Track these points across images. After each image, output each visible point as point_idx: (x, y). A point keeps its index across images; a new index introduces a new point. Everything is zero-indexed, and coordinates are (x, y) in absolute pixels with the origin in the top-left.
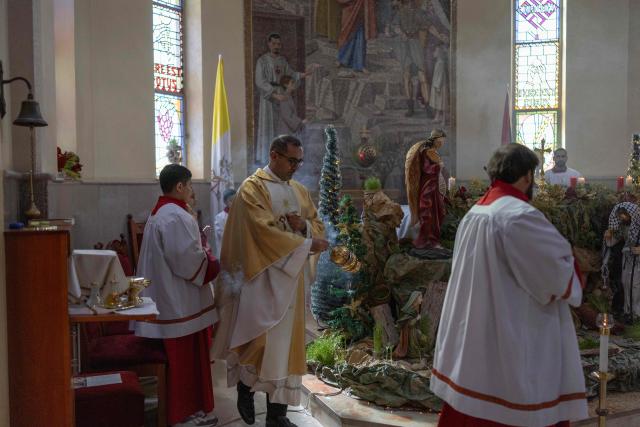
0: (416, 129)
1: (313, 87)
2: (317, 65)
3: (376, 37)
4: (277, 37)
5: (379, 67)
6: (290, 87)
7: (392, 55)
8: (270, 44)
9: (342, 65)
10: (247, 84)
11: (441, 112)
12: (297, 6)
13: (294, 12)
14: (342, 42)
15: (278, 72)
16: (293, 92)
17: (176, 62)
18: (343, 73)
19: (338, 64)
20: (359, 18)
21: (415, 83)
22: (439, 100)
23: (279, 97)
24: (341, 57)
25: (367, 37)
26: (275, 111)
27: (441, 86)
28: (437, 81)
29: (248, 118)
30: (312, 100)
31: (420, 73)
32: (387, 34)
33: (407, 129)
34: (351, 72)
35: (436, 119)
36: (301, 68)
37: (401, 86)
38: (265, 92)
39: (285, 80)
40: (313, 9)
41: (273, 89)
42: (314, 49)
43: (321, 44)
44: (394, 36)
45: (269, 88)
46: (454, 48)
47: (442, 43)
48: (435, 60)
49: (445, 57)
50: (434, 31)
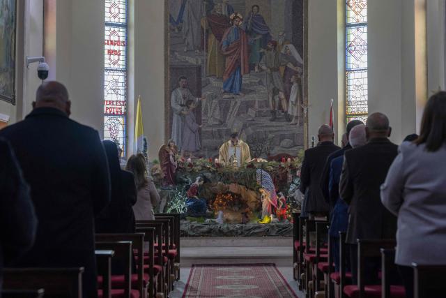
0: (278, 129)
1: (206, 105)
2: (209, 93)
3: (249, 73)
4: (184, 78)
5: (251, 91)
6: (192, 106)
7: (260, 83)
8: (180, 83)
9: (225, 92)
10: (166, 106)
11: (297, 117)
12: (197, 59)
13: (195, 63)
14: (225, 78)
15: (184, 98)
16: (193, 110)
17: (122, 98)
18: (226, 96)
19: (223, 91)
20: (238, 61)
21: (277, 99)
22: (295, 109)
23: (185, 112)
24: (225, 87)
25: (242, 73)
27: (296, 101)
28: (293, 97)
29: (166, 125)
30: (206, 113)
31: (281, 93)
32: (256, 70)
33: (271, 129)
34: (232, 95)
35: (293, 122)
37: (267, 102)
38: (177, 110)
39: (189, 102)
40: (207, 60)
41: (182, 108)
42: (208, 83)
43: (212, 80)
45: (179, 108)
46: (306, 75)
47: (297, 73)
48: (292, 84)
49: (299, 81)
50: (290, 66)
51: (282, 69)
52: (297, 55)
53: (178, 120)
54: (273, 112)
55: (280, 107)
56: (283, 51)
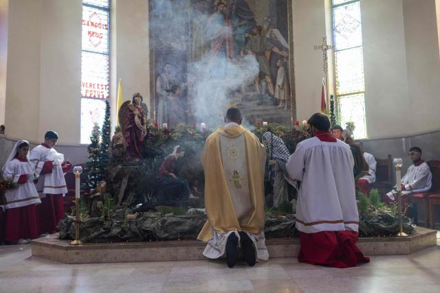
0: (265, 112)
3: (235, 57)
4: (170, 63)
6: (178, 92)
8: (166, 68)
10: (151, 92)
11: (284, 101)
12: (182, 45)
15: (170, 84)
16: (179, 95)
20: (223, 46)
21: (264, 84)
23: (171, 98)
25: (227, 58)
26: (168, 106)
27: (283, 85)
28: (280, 81)
30: (192, 99)
31: (267, 77)
32: (242, 55)
36: (185, 80)
38: (162, 96)
39: (174, 88)
43: (198, 65)
46: (292, 59)
47: (283, 57)
48: (278, 68)
49: (285, 65)
50: (276, 50)
51: (268, 54)
52: (282, 40)
53: (164, 105)
54: (260, 96)
55: (267, 91)
56: (268, 36)
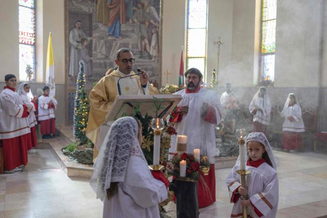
0: (144, 64)
1: (96, 44)
2: (98, 34)
3: (125, 23)
4: (80, 21)
5: (127, 36)
6: (85, 43)
7: (133, 31)
8: (76, 25)
9: (109, 35)
10: (66, 41)
11: (155, 57)
12: (89, 8)
13: (87, 11)
14: (110, 24)
15: (80, 37)
16: (86, 46)
17: (32, 32)
18: (110, 38)
19: (108, 34)
20: (118, 14)
21: (143, 44)
22: (155, 51)
23: (80, 47)
24: (109, 31)
25: (121, 23)
26: (78, 53)
27: (155, 45)
28: (153, 43)
29: (66, 57)
30: (96, 49)
31: (146, 39)
32: (131, 22)
33: (139, 64)
34: (113, 38)
35: (153, 60)
36: (91, 35)
37: (137, 45)
38: (74, 45)
39: (83, 41)
40: (96, 10)
41: (78, 44)
42: (97, 27)
43: (100, 25)
44: (134, 22)
45: (75, 44)
46: (162, 29)
47: (156, 27)
48: (153, 34)
49: (157, 33)
50: (152, 21)
51: (147, 23)
52: (156, 15)
53: (75, 53)
54: (141, 52)
55: (145, 49)
56: (147, 11)
